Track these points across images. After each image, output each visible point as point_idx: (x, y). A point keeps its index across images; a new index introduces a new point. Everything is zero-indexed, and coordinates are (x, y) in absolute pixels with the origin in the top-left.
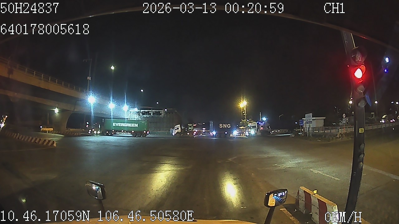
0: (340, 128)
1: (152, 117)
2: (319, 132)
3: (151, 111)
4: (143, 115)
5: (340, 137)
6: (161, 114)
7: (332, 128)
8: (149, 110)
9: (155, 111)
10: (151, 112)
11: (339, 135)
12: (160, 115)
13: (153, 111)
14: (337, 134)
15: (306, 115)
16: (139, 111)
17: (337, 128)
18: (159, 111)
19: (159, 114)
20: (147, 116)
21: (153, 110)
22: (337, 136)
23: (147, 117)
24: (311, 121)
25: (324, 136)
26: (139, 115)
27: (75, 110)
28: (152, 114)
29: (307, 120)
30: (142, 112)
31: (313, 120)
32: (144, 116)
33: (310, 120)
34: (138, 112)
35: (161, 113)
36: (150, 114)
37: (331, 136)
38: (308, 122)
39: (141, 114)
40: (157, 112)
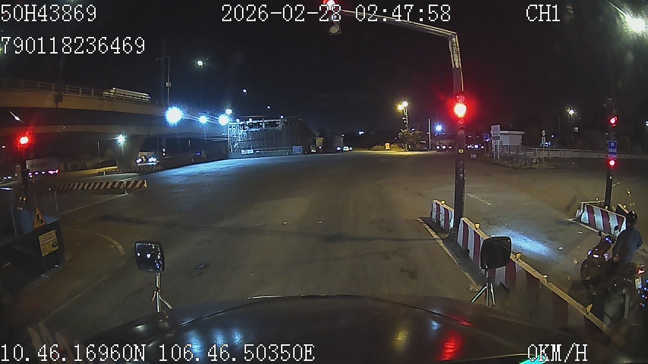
0: (538, 150)
1: (265, 130)
2: (510, 152)
3: (262, 121)
4: (251, 128)
5: (536, 163)
6: (278, 125)
7: (526, 149)
8: (259, 120)
9: (269, 121)
10: (262, 123)
11: (536, 160)
12: (276, 127)
13: (265, 121)
14: (533, 159)
15: (492, 127)
16: (244, 123)
17: (533, 149)
18: (274, 121)
19: (274, 125)
20: (257, 129)
21: (265, 119)
22: (533, 160)
23: (256, 131)
24: (499, 137)
25: (515, 159)
26: (244, 129)
27: (150, 134)
28: (263, 127)
29: (494, 135)
30: (249, 124)
31: (501, 134)
32: (252, 130)
33: (497, 134)
34: (242, 125)
35: (277, 123)
36: (262, 125)
37: (524, 160)
38: (494, 137)
39: (247, 127)
40: (271, 122)
